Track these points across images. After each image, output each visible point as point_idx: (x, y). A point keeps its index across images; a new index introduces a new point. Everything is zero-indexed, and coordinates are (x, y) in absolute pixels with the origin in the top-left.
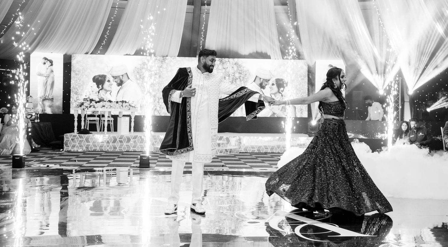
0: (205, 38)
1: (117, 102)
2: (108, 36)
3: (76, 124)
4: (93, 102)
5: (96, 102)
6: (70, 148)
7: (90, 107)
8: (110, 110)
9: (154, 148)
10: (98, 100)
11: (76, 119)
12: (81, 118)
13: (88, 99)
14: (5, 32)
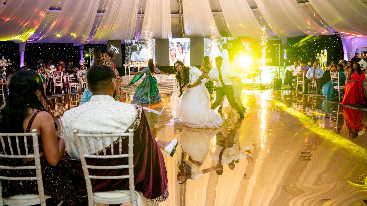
0: (184, 29)
1: (143, 61)
2: (139, 31)
3: (126, 72)
4: (132, 62)
5: (134, 62)
6: (124, 83)
7: (131, 64)
8: (141, 65)
9: (161, 82)
10: (134, 61)
11: (126, 70)
12: (128, 69)
13: (131, 61)
14: (95, 33)
